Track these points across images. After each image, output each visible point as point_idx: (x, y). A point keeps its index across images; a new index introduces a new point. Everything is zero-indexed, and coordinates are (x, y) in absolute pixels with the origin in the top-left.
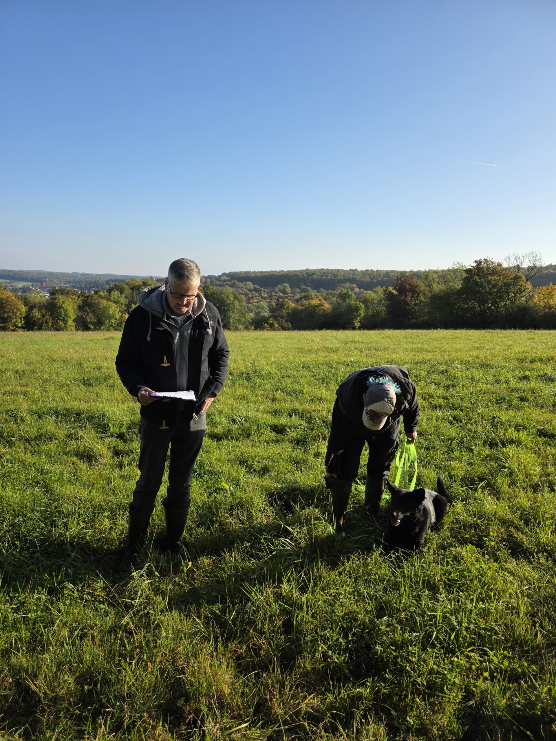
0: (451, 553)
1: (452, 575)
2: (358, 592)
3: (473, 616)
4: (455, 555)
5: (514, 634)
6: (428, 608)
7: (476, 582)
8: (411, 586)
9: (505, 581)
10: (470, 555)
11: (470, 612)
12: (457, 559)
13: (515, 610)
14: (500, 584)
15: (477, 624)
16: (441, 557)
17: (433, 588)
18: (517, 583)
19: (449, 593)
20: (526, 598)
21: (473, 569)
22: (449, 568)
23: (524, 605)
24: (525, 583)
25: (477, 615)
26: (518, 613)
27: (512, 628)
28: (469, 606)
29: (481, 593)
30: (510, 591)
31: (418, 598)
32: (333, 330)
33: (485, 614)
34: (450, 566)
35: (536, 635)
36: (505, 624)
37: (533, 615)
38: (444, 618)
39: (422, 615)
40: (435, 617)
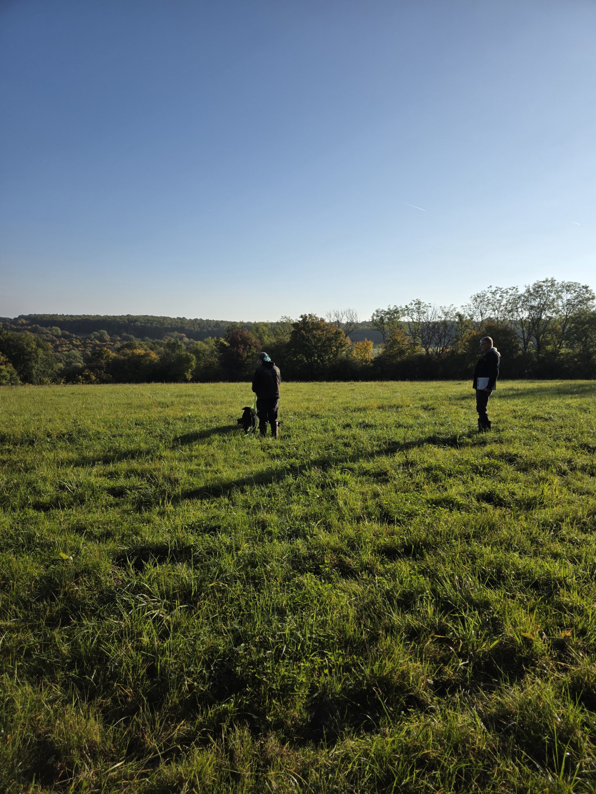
0: (294, 582)
1: (296, 599)
2: (216, 630)
3: (315, 628)
4: (297, 584)
5: (346, 636)
6: (278, 629)
7: (315, 602)
8: (262, 615)
9: (338, 596)
10: (309, 581)
11: (312, 625)
12: (299, 586)
13: (345, 617)
14: (334, 599)
15: (317, 633)
16: (286, 587)
17: (281, 613)
18: (346, 596)
19: (294, 615)
20: (353, 607)
21: (313, 592)
22: (294, 594)
23: (352, 612)
24: (353, 596)
25: (317, 627)
26: (348, 620)
27: (344, 631)
28: (311, 621)
29: (320, 610)
30: (342, 603)
31: (270, 623)
32: (163, 382)
33: (323, 624)
34: (294, 593)
35: (362, 634)
36: (339, 630)
37: (358, 619)
38: (292, 634)
39: (273, 637)
40: (284, 635)
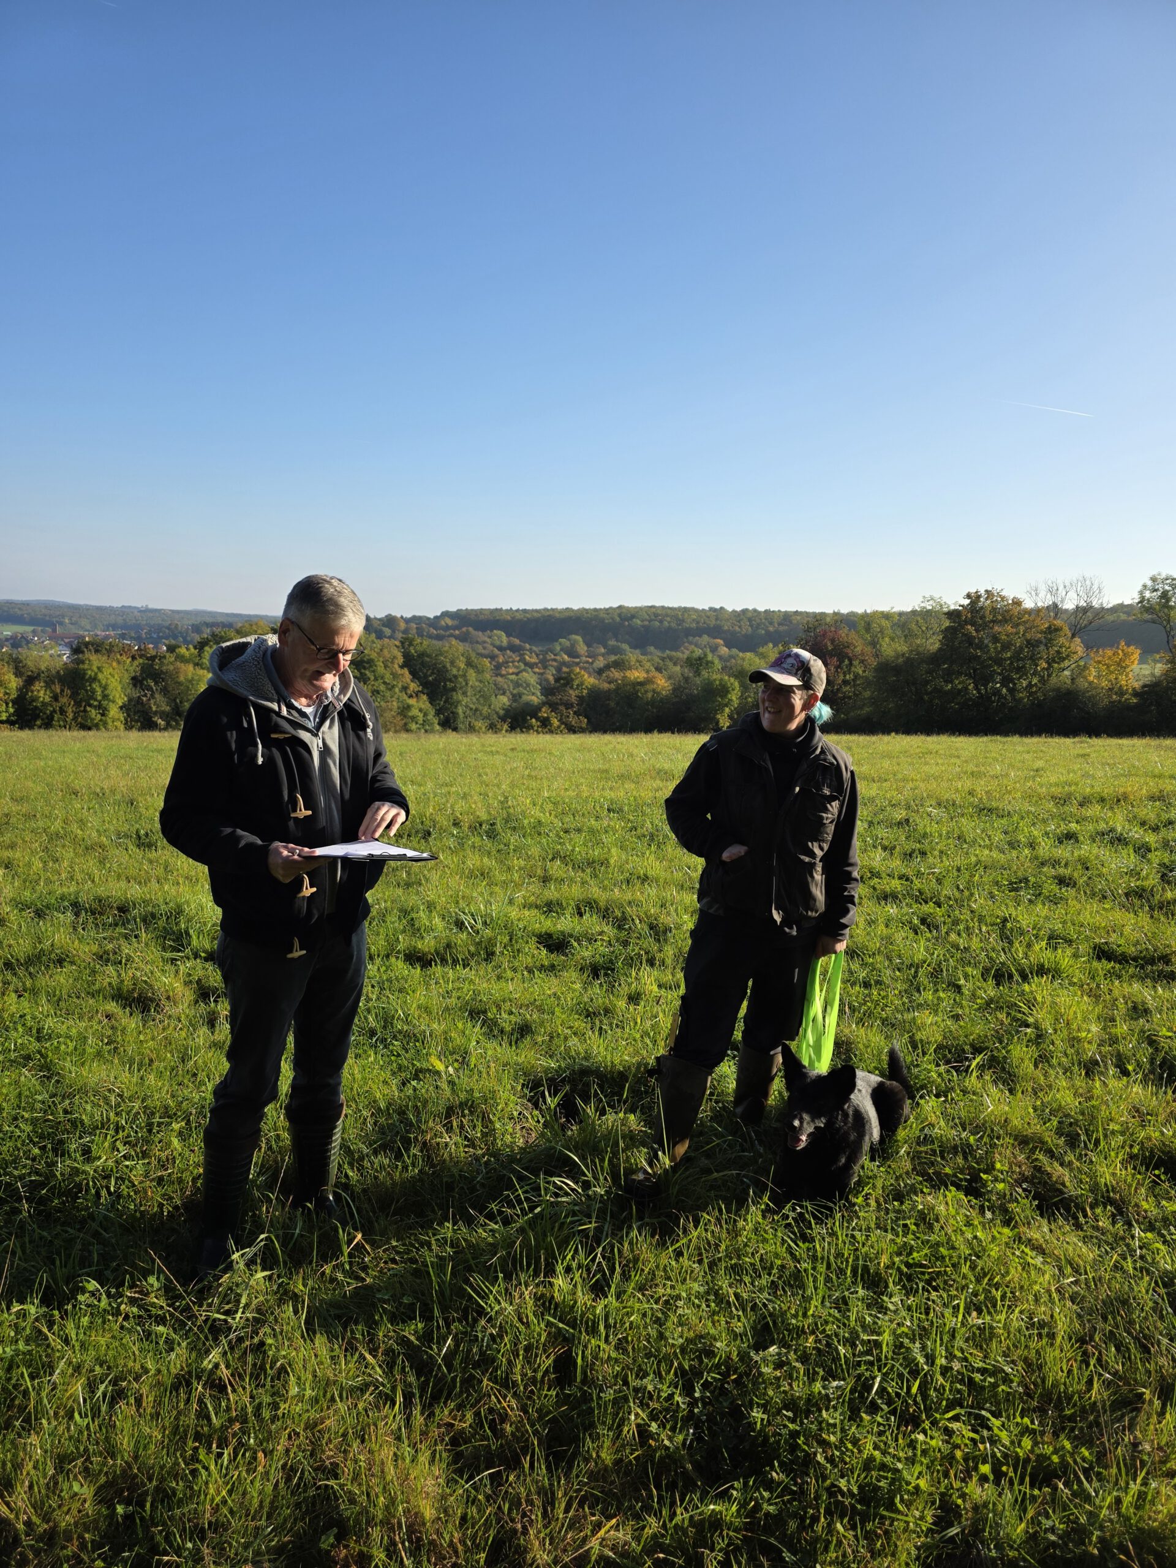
32: (673, 733)
